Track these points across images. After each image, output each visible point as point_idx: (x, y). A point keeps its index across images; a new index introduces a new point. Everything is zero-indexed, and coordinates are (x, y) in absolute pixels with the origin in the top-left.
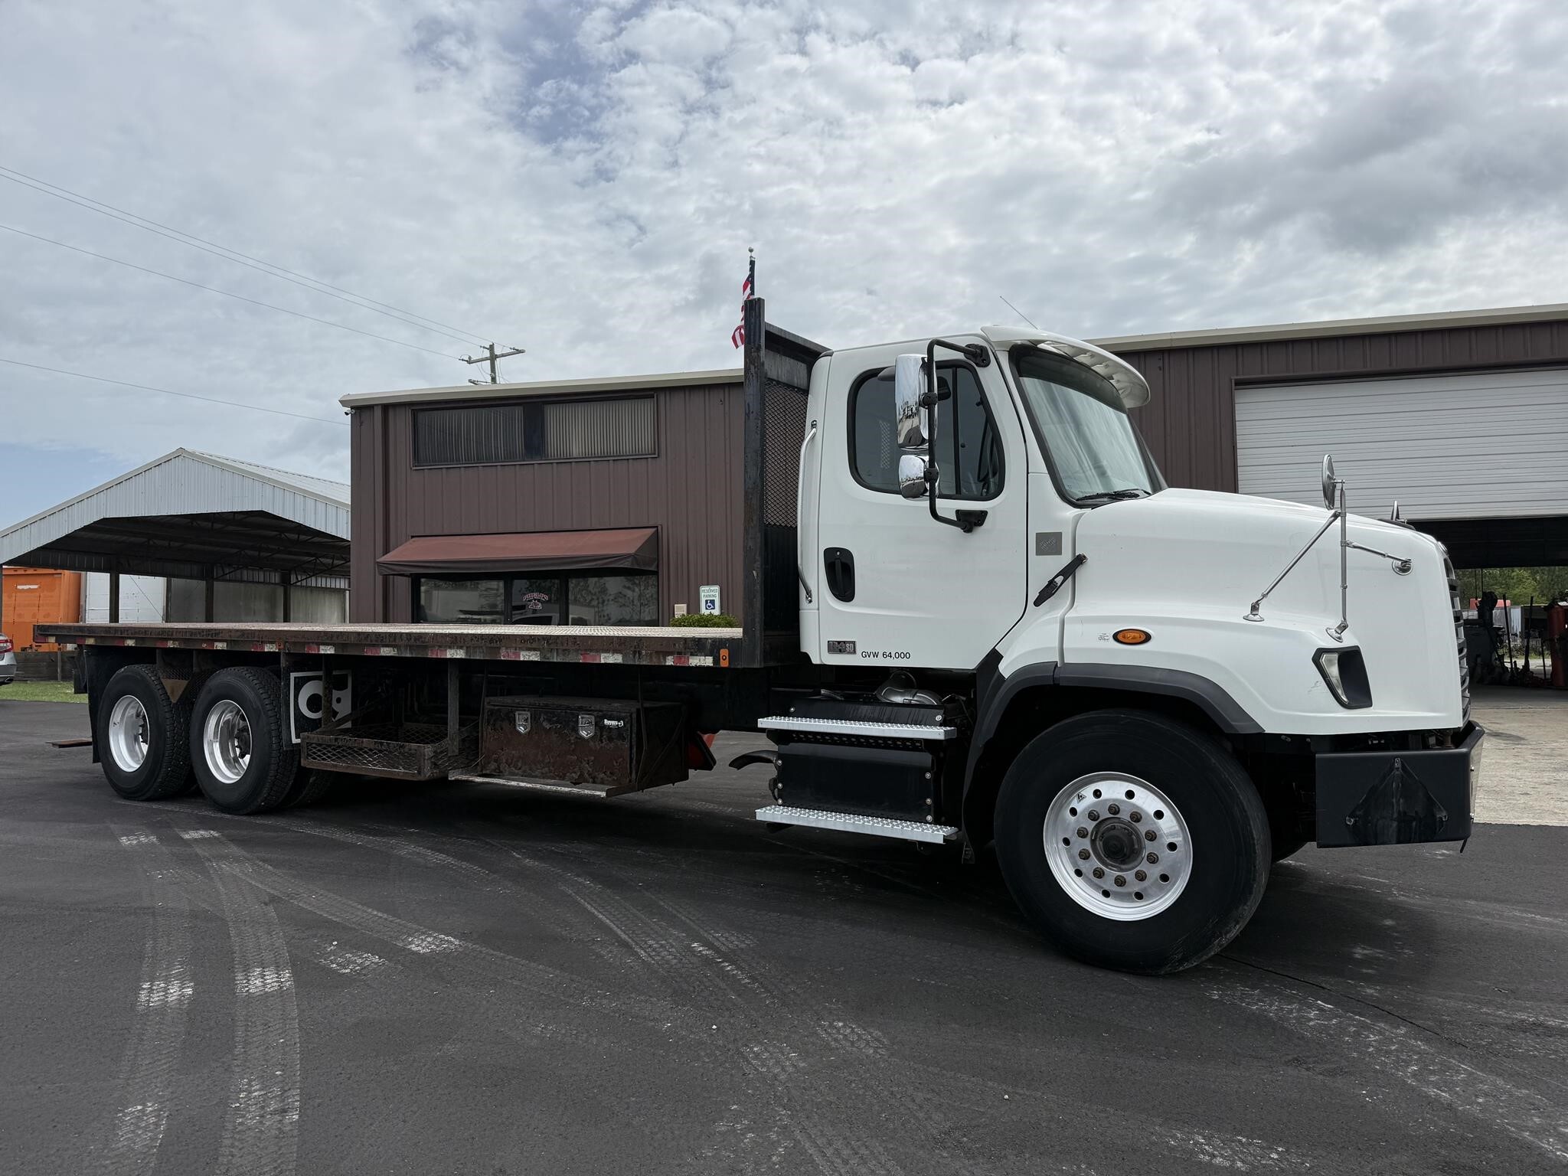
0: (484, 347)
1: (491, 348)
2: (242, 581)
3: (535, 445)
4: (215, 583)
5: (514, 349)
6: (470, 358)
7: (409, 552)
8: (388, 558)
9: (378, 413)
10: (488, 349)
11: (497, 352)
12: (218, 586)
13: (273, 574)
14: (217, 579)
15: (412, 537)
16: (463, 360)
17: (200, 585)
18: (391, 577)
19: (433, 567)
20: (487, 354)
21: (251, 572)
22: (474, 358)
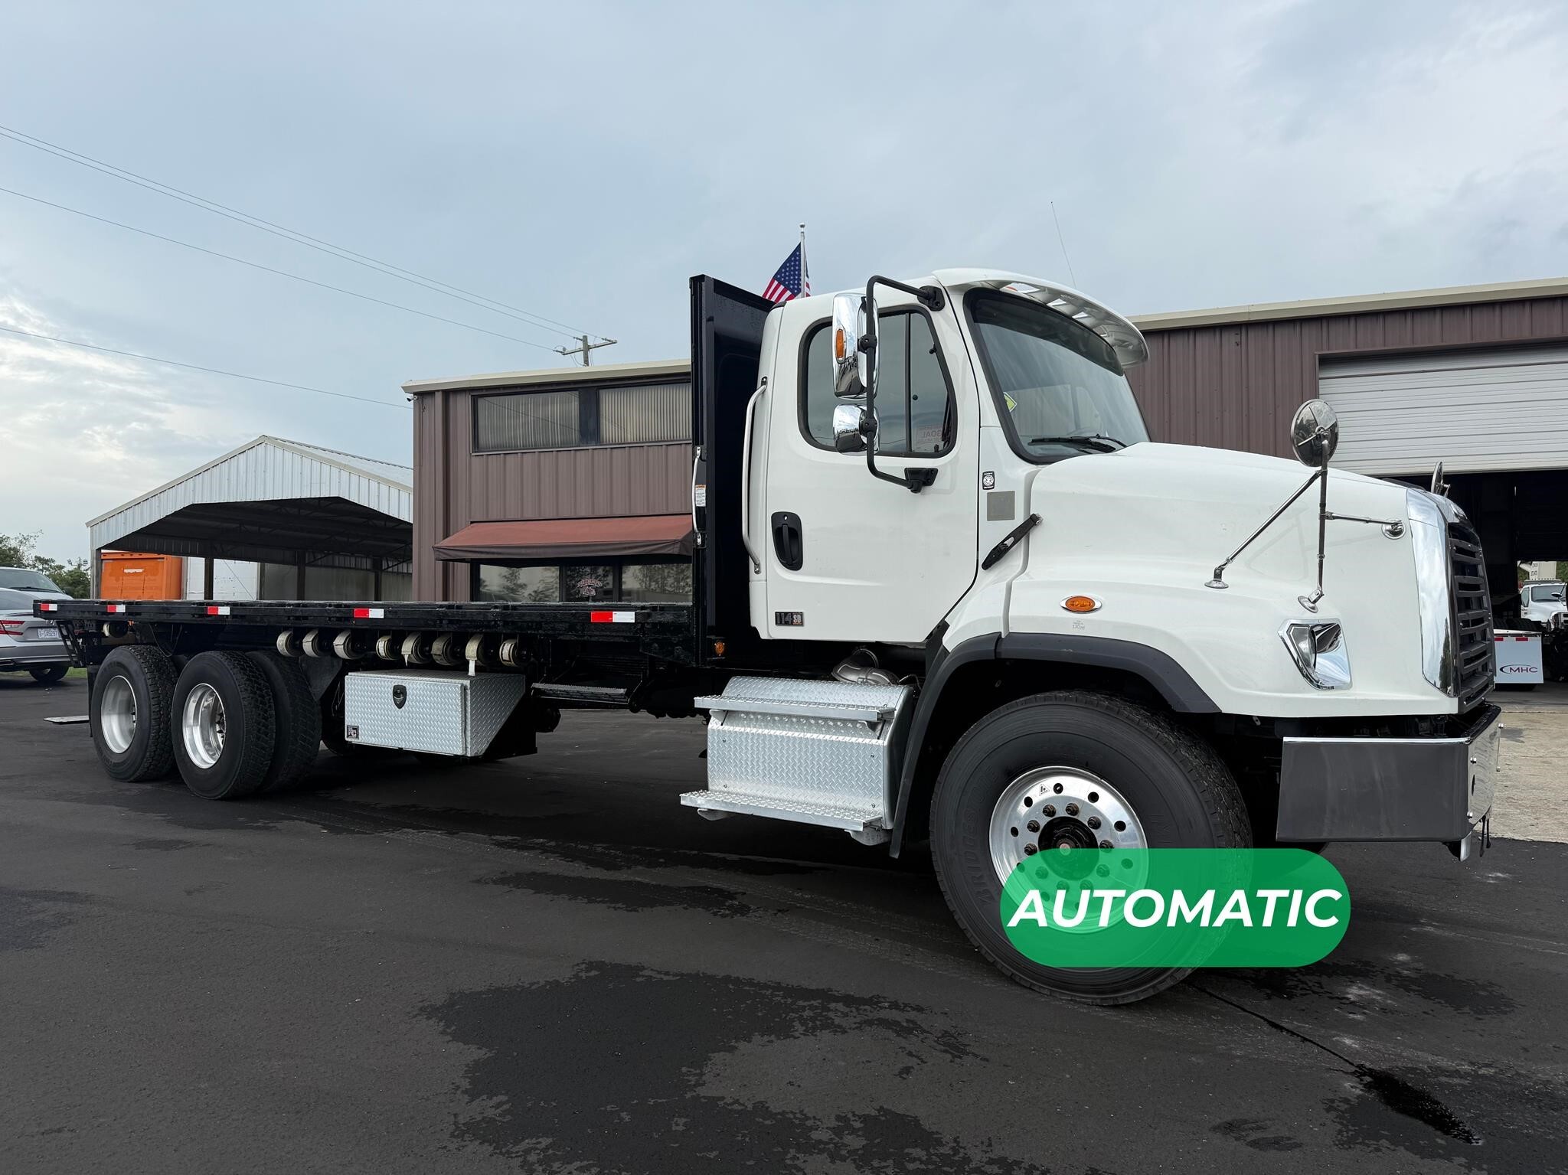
0: (577, 339)
1: (585, 339)
2: (333, 567)
3: (590, 430)
4: (306, 568)
5: (606, 340)
6: (564, 349)
7: (464, 537)
8: (446, 543)
9: (439, 398)
10: (581, 340)
11: (590, 343)
12: (308, 570)
13: (364, 560)
14: (310, 564)
15: (472, 523)
16: (557, 351)
17: (292, 570)
18: (451, 563)
19: (488, 553)
20: (580, 345)
21: (342, 558)
22: (569, 350)
